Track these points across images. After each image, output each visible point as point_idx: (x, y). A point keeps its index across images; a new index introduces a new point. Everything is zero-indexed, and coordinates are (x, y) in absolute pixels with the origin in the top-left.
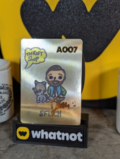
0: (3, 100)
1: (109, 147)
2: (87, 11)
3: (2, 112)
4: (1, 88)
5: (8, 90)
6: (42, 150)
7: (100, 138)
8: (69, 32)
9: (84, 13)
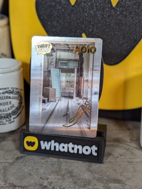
0: (12, 106)
1: (129, 164)
2: (112, 6)
3: (10, 120)
4: (10, 93)
5: (18, 94)
6: (53, 163)
7: (121, 153)
8: (90, 30)
9: (109, 8)
